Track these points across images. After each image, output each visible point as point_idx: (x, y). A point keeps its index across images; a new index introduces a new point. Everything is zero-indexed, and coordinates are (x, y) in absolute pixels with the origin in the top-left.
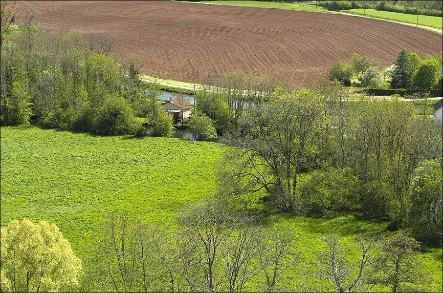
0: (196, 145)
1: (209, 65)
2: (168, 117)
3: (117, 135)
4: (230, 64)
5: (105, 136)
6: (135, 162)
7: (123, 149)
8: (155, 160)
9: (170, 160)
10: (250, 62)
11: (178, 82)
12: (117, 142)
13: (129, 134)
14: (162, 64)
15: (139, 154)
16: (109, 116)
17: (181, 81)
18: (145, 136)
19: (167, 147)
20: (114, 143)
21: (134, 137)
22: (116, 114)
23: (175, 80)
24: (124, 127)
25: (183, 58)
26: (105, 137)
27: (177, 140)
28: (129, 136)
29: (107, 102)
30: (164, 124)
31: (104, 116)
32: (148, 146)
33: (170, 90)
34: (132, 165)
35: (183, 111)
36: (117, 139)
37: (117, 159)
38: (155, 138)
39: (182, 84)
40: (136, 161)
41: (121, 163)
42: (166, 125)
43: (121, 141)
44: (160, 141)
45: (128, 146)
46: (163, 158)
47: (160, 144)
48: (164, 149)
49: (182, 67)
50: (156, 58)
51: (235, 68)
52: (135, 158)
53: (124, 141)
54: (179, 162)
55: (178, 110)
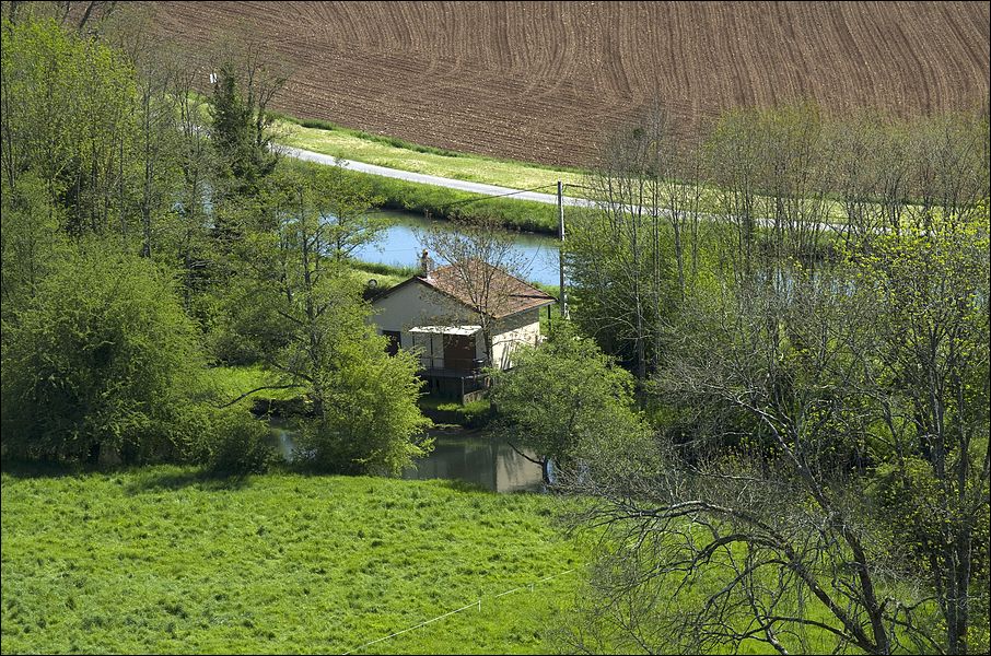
0: (530, 519)
1: (717, 69)
2: (391, 360)
3: (107, 469)
4: (839, 61)
5: (36, 476)
6: (171, 619)
7: (121, 548)
8: (285, 604)
9: (368, 605)
10: (958, 46)
11: (515, 169)
12: (98, 507)
13: (179, 463)
14: (456, 69)
15: (206, 571)
16: (61, 362)
17: (543, 161)
18: (264, 472)
19: (367, 530)
20: (81, 513)
21: (201, 478)
22: (103, 356)
23: (504, 155)
24: (146, 422)
25: (580, 31)
26: (38, 483)
27: (434, 489)
28: (177, 470)
29: (52, 284)
30: (367, 403)
31: (36, 361)
32: (268, 525)
33: (465, 211)
34: (152, 634)
35: (491, 327)
36: (102, 491)
37: (71, 604)
38: (313, 484)
39: (532, 182)
40: (175, 611)
41: (87, 625)
42: (382, 407)
43: (124, 502)
44: (344, 497)
45: (156, 527)
46: (332, 594)
47: (339, 513)
48: (348, 541)
49: (567, 84)
50: (430, 36)
51: (865, 81)
52: (172, 597)
53: (135, 501)
54: (412, 613)
55: (467, 323)
